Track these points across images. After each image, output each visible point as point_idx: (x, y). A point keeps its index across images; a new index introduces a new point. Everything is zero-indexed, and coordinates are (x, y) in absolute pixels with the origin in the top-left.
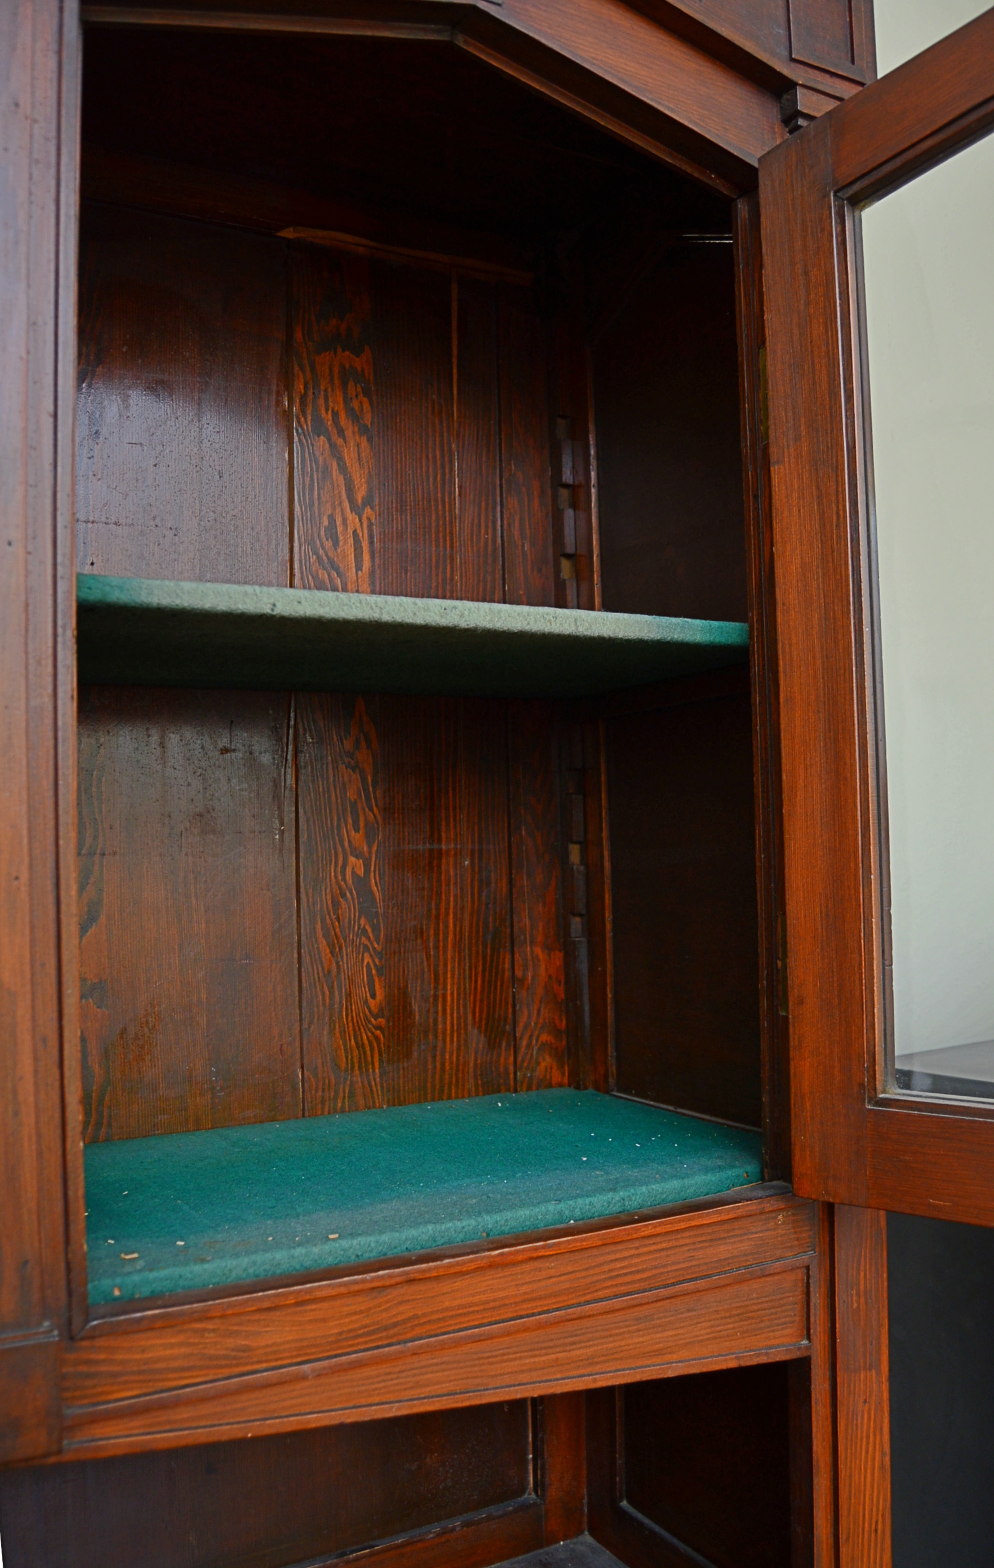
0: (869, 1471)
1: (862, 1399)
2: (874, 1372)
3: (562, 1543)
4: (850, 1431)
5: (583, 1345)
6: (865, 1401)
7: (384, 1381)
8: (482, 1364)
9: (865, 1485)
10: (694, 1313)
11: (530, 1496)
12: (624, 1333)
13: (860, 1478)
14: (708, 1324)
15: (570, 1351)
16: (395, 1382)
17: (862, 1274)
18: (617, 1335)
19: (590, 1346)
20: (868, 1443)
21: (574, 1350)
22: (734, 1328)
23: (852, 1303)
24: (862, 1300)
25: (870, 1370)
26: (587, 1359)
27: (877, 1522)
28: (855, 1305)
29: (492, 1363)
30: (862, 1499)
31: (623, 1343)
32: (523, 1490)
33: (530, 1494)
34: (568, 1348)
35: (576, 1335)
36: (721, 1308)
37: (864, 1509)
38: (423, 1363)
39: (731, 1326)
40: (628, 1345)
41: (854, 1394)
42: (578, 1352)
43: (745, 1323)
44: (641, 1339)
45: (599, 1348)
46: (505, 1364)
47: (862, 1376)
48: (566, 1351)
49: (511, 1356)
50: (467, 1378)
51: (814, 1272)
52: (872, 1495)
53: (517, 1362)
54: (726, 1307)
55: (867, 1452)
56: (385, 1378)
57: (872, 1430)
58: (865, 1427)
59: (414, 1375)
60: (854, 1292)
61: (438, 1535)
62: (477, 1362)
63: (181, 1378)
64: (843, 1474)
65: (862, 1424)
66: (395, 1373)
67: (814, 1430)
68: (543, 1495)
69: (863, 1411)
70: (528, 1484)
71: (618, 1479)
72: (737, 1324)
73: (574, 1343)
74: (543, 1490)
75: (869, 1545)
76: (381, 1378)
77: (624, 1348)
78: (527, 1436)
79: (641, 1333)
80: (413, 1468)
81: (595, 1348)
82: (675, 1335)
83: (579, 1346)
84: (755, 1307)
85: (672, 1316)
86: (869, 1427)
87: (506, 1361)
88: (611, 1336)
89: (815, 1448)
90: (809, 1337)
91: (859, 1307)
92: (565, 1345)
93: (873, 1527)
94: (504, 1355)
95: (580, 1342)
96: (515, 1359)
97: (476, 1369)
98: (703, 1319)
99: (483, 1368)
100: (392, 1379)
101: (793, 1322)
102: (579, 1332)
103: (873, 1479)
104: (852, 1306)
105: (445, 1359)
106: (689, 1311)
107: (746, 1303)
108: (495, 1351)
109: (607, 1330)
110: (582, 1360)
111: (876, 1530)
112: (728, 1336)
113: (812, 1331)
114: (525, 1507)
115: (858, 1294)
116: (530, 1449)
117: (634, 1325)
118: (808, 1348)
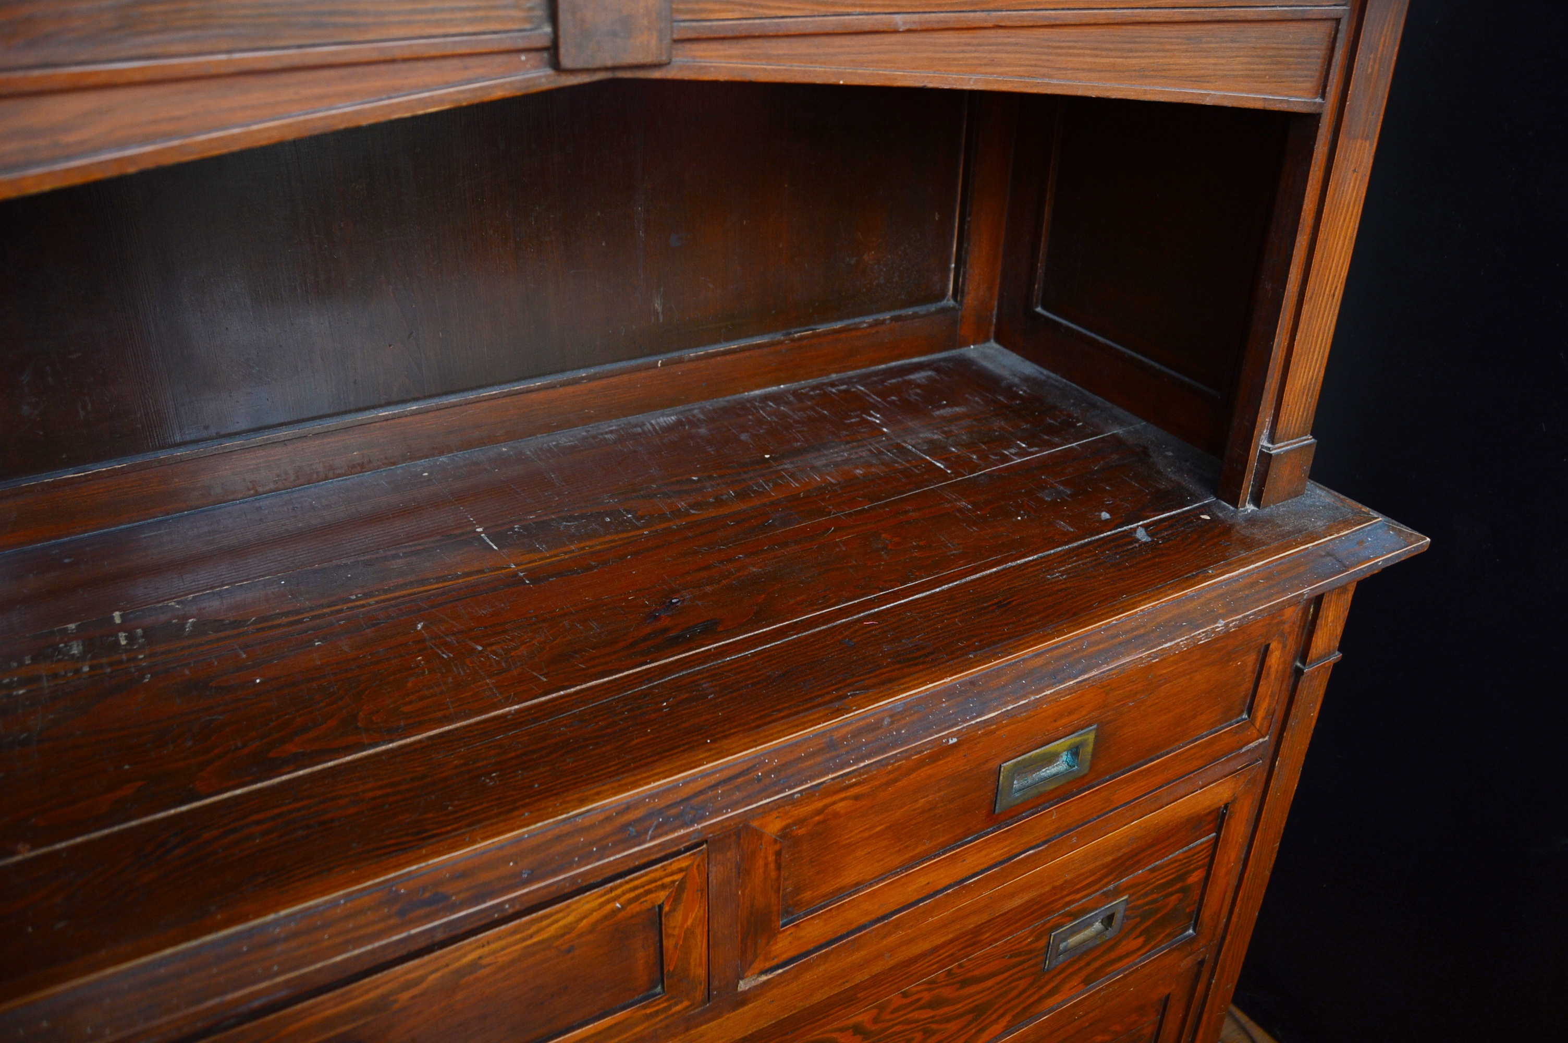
0: (1342, 239)
1: (1352, 169)
2: (1368, 141)
3: (972, 347)
4: (1336, 196)
5: (1139, 54)
6: (1354, 171)
7: (963, 52)
8: (1050, 54)
9: (1335, 251)
10: (1237, 45)
11: (949, 302)
12: (1175, 50)
13: (1333, 243)
14: (1246, 60)
15: (1127, 58)
16: (973, 55)
17: (1383, 39)
18: (1168, 51)
19: (1145, 57)
20: (1347, 212)
21: (1130, 57)
22: (1265, 70)
23: (1368, 67)
24: (1377, 66)
25: (1366, 140)
26: (1139, 71)
27: (1336, 288)
28: (1370, 70)
29: (1060, 55)
30: (1330, 265)
31: (1172, 61)
32: (942, 296)
33: (948, 300)
34: (1126, 55)
35: (1135, 42)
36: (1258, 46)
37: (1330, 273)
38: (1000, 40)
39: (1262, 67)
40: (1176, 64)
41: (1348, 161)
42: (1134, 61)
43: (1275, 67)
44: (1188, 61)
45: (1151, 61)
46: (1069, 59)
47: (1358, 144)
48: (1122, 58)
49: (1076, 51)
50: (1036, 66)
51: (1343, 27)
52: (1338, 262)
53: (1081, 59)
54: (1263, 45)
55: (1344, 220)
56: (965, 48)
57: (1353, 199)
58: (1349, 195)
59: (991, 52)
60: (1372, 56)
61: (871, 326)
62: (1046, 50)
63: (779, 8)
64: (1321, 236)
65: (1347, 191)
66: (974, 45)
67: (1308, 188)
68: (961, 301)
69: (1350, 179)
70: (948, 291)
71: (1036, 286)
72: (1268, 67)
73: (1131, 51)
74: (962, 296)
75: (1326, 307)
76: (960, 48)
77: (1171, 67)
78: (952, 247)
79: (1188, 54)
80: (852, 262)
81: (1148, 60)
82: (1216, 64)
83: (1135, 54)
84: (1287, 52)
85: (1217, 43)
86: (1352, 195)
87: (1070, 55)
88: (1164, 51)
89: (1305, 207)
90: (1323, 96)
91: (1372, 73)
92: (1123, 50)
93: (1332, 292)
94: (1070, 48)
95: (1137, 51)
96: (1079, 55)
97: (1044, 57)
98: (1242, 54)
99: (1051, 58)
100: (971, 52)
101: (1312, 77)
102: (1137, 40)
103: (1343, 248)
104: (1367, 70)
105: (1020, 40)
106: (1233, 41)
107: (1280, 46)
108: (1063, 41)
109: (1162, 43)
110: (1134, 71)
111: (1334, 295)
112: (1258, 77)
113: (1328, 88)
114: (944, 310)
115: (1375, 60)
116: (953, 259)
117: (1185, 44)
118: (1321, 105)
